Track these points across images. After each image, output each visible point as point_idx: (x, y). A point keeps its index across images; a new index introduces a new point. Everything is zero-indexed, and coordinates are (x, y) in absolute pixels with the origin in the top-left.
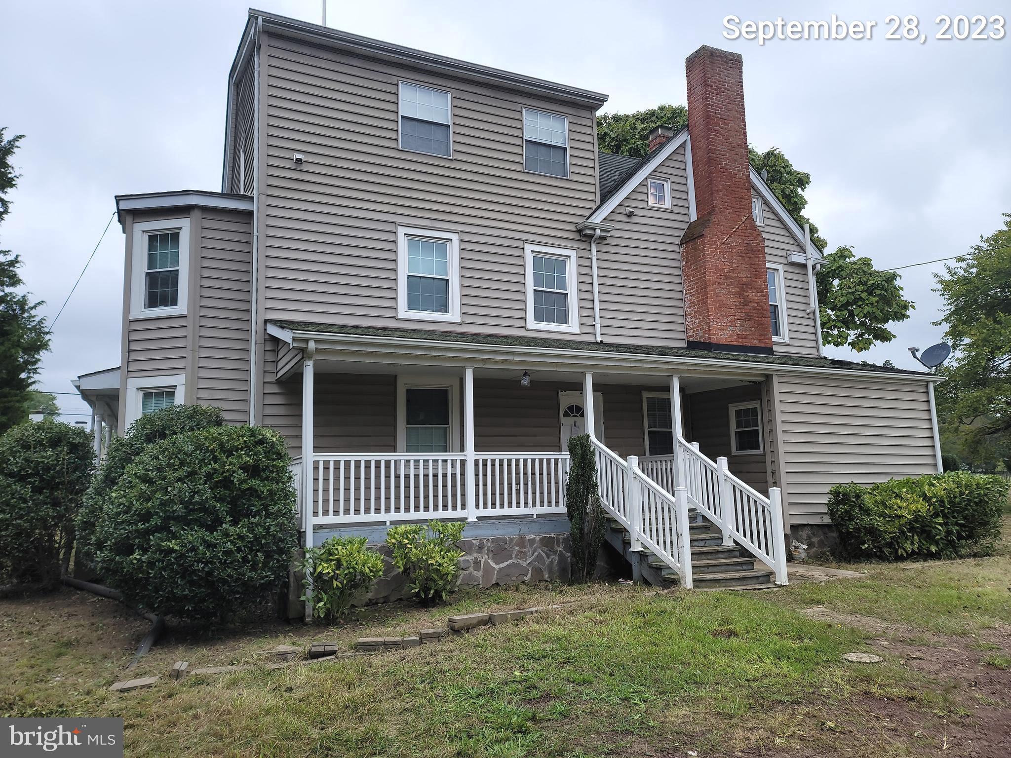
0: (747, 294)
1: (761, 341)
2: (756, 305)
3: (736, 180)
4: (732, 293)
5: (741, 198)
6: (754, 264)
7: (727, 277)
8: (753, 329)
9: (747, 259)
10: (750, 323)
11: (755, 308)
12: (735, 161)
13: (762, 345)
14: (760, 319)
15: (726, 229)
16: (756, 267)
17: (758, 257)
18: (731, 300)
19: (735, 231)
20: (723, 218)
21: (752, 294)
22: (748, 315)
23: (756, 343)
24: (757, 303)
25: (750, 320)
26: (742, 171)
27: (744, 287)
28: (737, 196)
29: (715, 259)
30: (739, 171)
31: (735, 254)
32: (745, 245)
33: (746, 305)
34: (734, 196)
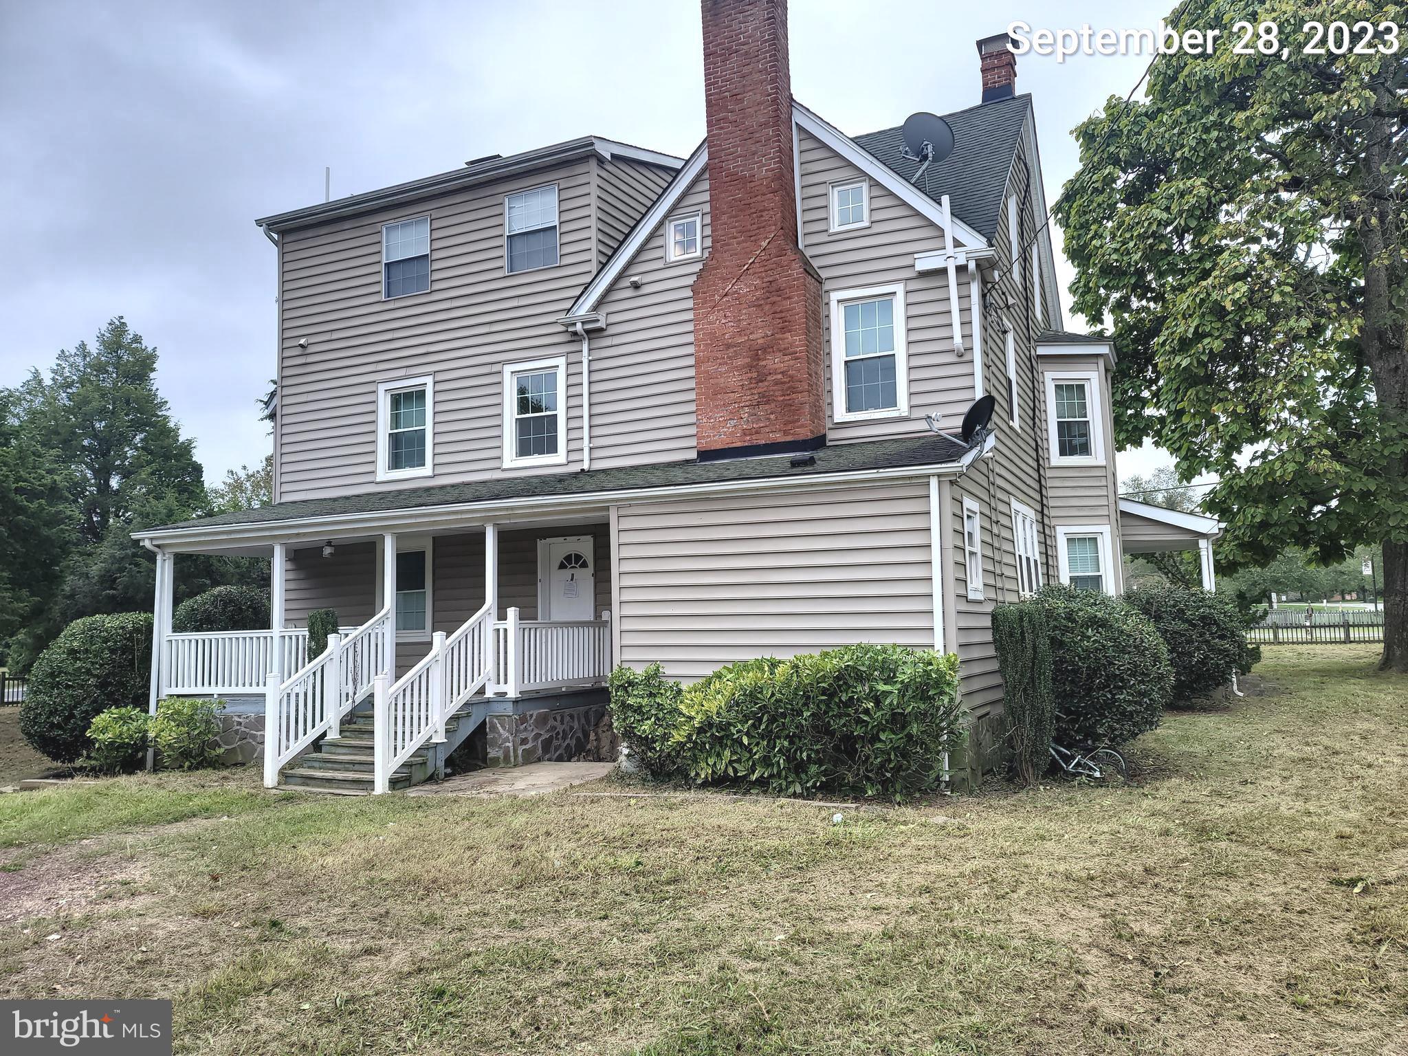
0: (764, 363)
1: (786, 433)
2: (780, 376)
3: (752, 184)
4: (737, 368)
5: (761, 211)
6: (781, 312)
7: (728, 346)
8: (772, 417)
9: (767, 308)
10: (767, 407)
11: (777, 383)
12: (754, 154)
13: (789, 438)
14: (787, 398)
15: (731, 270)
16: (783, 315)
17: (789, 298)
18: (734, 380)
19: (747, 269)
20: (725, 255)
21: (774, 362)
22: (764, 397)
23: (778, 437)
24: (782, 373)
25: (767, 402)
26: (764, 165)
27: (757, 354)
28: (753, 210)
29: (710, 323)
30: (758, 168)
31: (745, 306)
32: (764, 285)
33: (762, 381)
34: (748, 212)
